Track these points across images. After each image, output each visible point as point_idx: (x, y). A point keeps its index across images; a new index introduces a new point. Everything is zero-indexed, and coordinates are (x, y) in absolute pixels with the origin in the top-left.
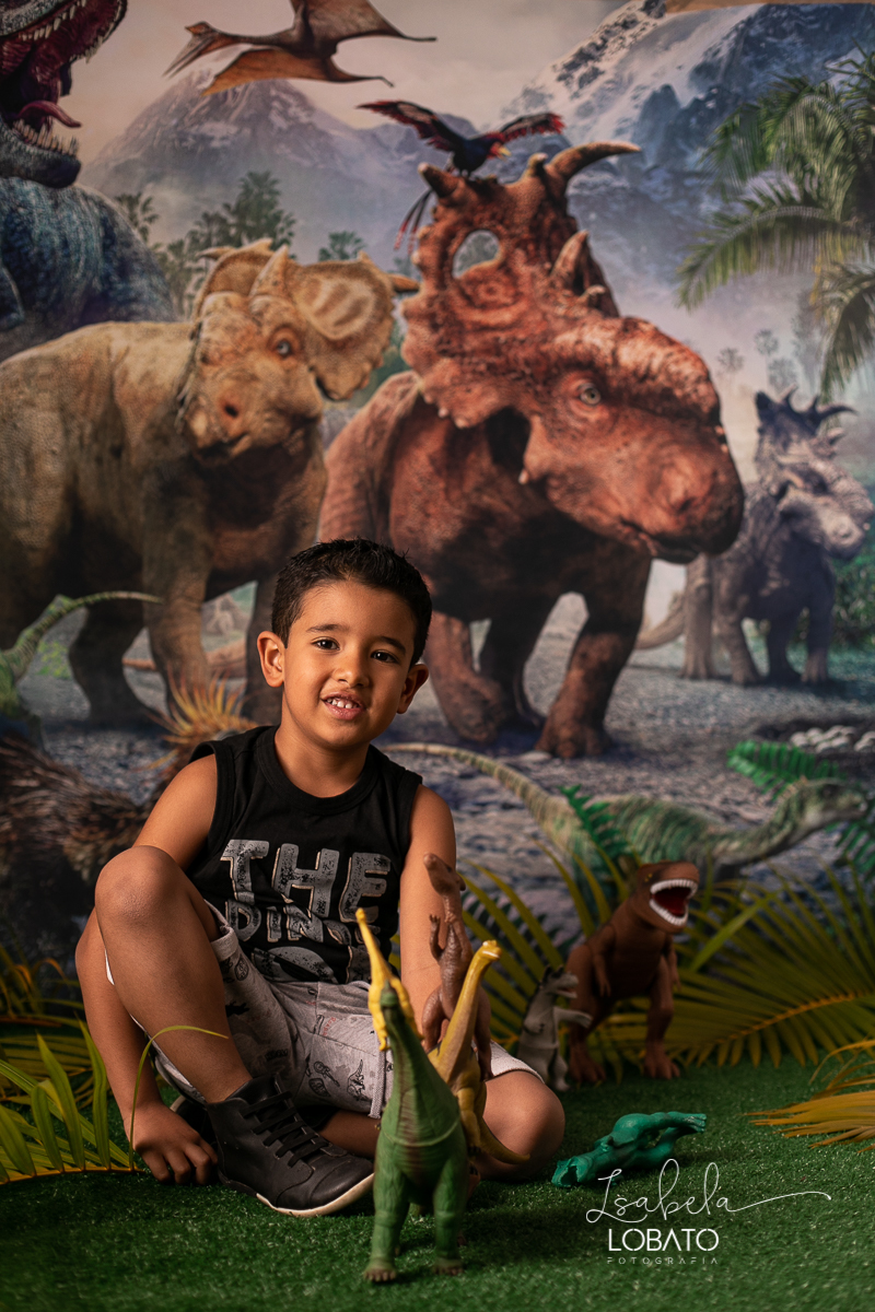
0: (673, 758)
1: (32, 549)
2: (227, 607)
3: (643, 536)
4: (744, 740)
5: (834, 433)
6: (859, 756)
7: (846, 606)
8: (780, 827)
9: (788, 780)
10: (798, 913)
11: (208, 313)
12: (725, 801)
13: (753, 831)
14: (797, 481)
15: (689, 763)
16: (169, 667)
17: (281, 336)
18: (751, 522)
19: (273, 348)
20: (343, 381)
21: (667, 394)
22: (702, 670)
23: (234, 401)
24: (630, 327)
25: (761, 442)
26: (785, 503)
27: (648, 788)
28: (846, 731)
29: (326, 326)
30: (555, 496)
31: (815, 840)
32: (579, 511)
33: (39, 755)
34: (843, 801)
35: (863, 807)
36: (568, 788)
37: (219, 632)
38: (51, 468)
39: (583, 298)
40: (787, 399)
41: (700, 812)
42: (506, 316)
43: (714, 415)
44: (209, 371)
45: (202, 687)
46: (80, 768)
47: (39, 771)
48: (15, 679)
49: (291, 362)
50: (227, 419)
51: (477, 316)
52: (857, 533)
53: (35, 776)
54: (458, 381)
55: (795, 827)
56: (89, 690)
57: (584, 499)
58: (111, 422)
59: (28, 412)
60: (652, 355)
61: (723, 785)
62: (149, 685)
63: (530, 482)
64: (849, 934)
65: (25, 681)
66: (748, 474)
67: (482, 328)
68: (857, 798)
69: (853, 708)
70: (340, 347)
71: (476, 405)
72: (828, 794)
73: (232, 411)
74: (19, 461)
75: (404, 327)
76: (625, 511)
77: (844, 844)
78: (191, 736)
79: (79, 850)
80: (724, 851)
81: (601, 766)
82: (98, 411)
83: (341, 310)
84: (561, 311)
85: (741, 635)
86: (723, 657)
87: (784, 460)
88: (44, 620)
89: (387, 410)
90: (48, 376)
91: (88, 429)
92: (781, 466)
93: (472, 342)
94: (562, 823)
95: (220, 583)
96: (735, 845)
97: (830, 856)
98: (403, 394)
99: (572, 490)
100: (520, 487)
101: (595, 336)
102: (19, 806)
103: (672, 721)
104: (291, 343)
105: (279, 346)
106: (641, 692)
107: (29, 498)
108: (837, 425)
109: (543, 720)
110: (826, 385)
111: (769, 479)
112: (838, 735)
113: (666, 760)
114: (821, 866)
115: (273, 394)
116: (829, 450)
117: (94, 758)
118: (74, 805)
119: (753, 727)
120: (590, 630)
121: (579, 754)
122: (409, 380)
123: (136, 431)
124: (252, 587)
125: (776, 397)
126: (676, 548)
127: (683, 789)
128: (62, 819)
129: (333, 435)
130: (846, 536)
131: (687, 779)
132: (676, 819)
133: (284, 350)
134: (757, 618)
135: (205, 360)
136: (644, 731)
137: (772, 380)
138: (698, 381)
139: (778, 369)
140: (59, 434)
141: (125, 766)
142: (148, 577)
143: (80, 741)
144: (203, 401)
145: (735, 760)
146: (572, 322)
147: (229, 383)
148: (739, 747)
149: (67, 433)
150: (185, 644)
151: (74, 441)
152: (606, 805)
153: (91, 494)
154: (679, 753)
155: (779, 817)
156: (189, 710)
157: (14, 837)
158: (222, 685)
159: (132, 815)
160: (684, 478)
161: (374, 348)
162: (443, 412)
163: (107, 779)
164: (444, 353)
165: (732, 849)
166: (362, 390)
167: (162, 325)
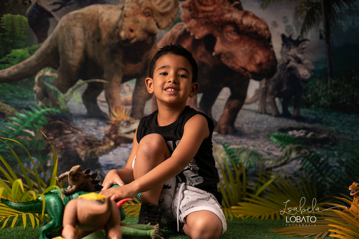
0: (254, 136)
1: (73, 66)
2: (127, 85)
3: (248, 73)
4: (274, 132)
5: (304, 46)
6: (308, 139)
7: (306, 96)
8: (284, 158)
9: (287, 144)
10: (289, 183)
11: (127, 3)
12: (268, 149)
13: (276, 158)
14: (293, 59)
15: (258, 138)
16: (110, 101)
17: (147, 10)
18: (279, 70)
19: (144, 14)
20: (164, 24)
21: (256, 33)
22: (263, 111)
23: (133, 28)
24: (246, 14)
25: (282, 48)
26: (289, 65)
27: (246, 144)
28: (304, 131)
29: (160, 8)
30: (223, 59)
31: (294, 162)
32: (229, 64)
33: (72, 124)
34: (303, 151)
35: (308, 154)
36: (223, 143)
37: (125, 92)
38: (80, 44)
39: (233, 5)
40: (290, 36)
41: (261, 152)
42: (211, 8)
43: (269, 39)
44: (126, 19)
45: (119, 108)
46: (83, 128)
47: (71, 129)
48: (66, 102)
49: (149, 18)
50: (130, 33)
51: (203, 8)
52: (309, 75)
53: (70, 130)
54: (197, 26)
55: (288, 158)
56: (87, 107)
57: (231, 61)
58: (97, 32)
59: (74, 28)
60: (252, 22)
61: (268, 145)
62: (104, 106)
63: (216, 56)
64: (303, 190)
65: (69, 103)
66: (279, 56)
67: (204, 12)
68: (307, 151)
69: (307, 125)
70: (164, 15)
71: (201, 33)
72: (298, 149)
73: (132, 31)
74: (71, 41)
75: (182, 10)
76: (242, 65)
77: (303, 164)
78: (116, 121)
79: (82, 152)
80: (267, 164)
81: (233, 137)
82: (94, 28)
83: (164, 4)
84: (226, 8)
85: (275, 102)
86: (269, 108)
87: (289, 53)
88: (75, 86)
89: (176, 33)
90: (80, 18)
91: (91, 34)
92: (288, 55)
93: (201, 15)
94: (221, 153)
95: (126, 79)
96: (271, 162)
97: (299, 167)
98: (181, 28)
99: (228, 58)
100: (213, 57)
101: (236, 16)
102: (65, 138)
103: (254, 125)
104: (149, 13)
105: (146, 13)
106: (245, 117)
107: (73, 52)
108: (305, 44)
109: (216, 123)
110: (302, 33)
111: (284, 58)
112: (302, 132)
113: (252, 136)
114: (295, 170)
115: (144, 26)
116: (302, 51)
117: (87, 126)
118: (81, 139)
119: (277, 129)
120: (231, 98)
121: (226, 133)
122: (182, 25)
123: (104, 35)
124: (135, 80)
125: (287, 35)
126: (257, 77)
127: (256, 145)
128: (77, 142)
129: (160, 39)
130: (307, 75)
131: (257, 142)
132: (254, 154)
133: (147, 14)
134: (280, 97)
135: (125, 16)
136: (246, 128)
137: (286, 31)
138: (265, 29)
139: (288, 28)
140: (82, 35)
141: (96, 129)
142: (105, 76)
143: (83, 121)
144: (124, 27)
145: (272, 138)
146: (230, 11)
147: (131, 23)
148: (273, 134)
149: (85, 34)
150: (115, 95)
151: (87, 37)
152: (234, 149)
153: (91, 52)
154: (255, 135)
155: (284, 155)
156: (115, 114)
157: (63, 147)
158: (125, 107)
159: (97, 143)
160: (260, 57)
161: (173, 15)
162: (192, 34)
163: (91, 132)
164: (193, 18)
165: (270, 163)
166: (169, 27)
167: (113, 6)
